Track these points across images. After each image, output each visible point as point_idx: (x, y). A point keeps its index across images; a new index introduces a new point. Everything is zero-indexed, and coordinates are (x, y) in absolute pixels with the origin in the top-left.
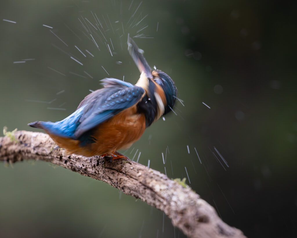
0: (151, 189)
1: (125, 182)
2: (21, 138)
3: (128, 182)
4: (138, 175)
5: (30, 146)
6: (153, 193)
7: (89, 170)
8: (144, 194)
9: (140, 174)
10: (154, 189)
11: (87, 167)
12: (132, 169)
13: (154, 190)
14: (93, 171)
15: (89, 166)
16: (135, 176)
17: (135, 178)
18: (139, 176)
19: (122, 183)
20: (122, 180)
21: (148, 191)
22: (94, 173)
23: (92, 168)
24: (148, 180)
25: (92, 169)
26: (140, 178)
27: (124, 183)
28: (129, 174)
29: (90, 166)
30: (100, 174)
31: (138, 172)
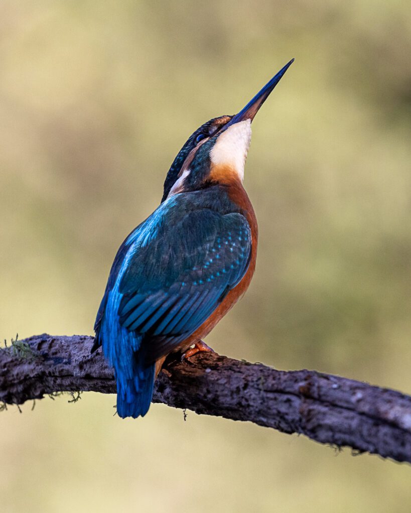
0: (394, 424)
1: (320, 416)
2: (45, 346)
3: (328, 416)
4: (354, 399)
5: (69, 363)
6: (397, 432)
7: (222, 399)
8: (376, 435)
9: (359, 395)
10: (402, 423)
11: (218, 393)
12: (335, 389)
13: (400, 425)
14: (235, 401)
15: (223, 391)
16: (348, 402)
17: (345, 405)
18: (359, 401)
19: (314, 420)
20: (312, 413)
21: (384, 430)
22: (236, 405)
23: (232, 395)
24: (383, 408)
25: (230, 398)
26: (362, 404)
27: (318, 419)
28: (329, 399)
29: (226, 392)
30: (252, 406)
31: (354, 394)
